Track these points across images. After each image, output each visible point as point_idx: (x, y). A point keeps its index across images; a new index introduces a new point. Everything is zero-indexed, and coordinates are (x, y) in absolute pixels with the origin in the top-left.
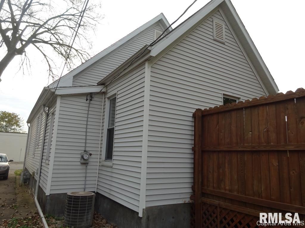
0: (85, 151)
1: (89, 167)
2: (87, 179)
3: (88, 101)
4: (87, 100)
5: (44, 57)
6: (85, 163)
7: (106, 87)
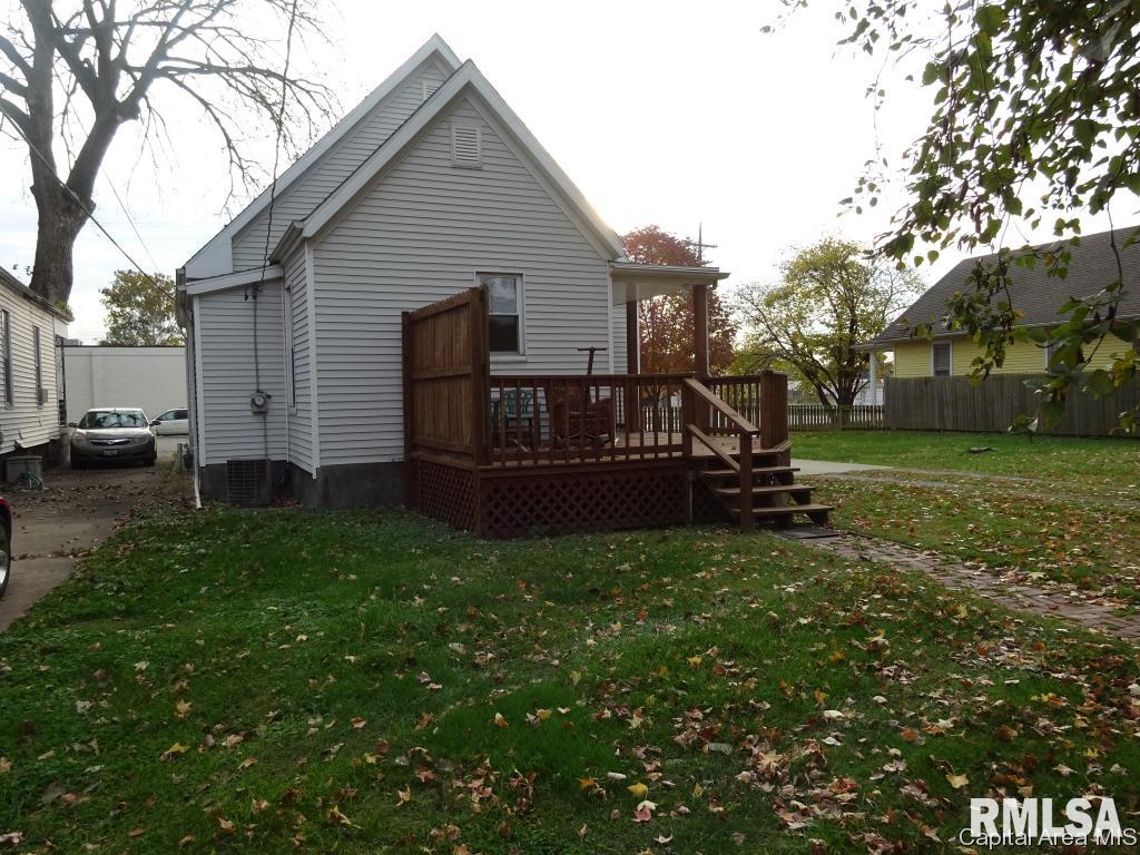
0: (258, 391)
1: (269, 419)
2: (269, 439)
3: (250, 299)
4: (246, 298)
5: (203, 107)
6: (261, 411)
7: (283, 267)
